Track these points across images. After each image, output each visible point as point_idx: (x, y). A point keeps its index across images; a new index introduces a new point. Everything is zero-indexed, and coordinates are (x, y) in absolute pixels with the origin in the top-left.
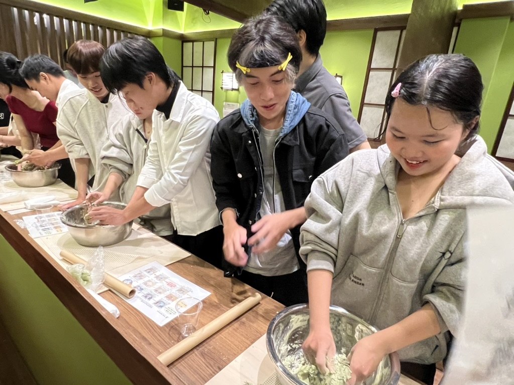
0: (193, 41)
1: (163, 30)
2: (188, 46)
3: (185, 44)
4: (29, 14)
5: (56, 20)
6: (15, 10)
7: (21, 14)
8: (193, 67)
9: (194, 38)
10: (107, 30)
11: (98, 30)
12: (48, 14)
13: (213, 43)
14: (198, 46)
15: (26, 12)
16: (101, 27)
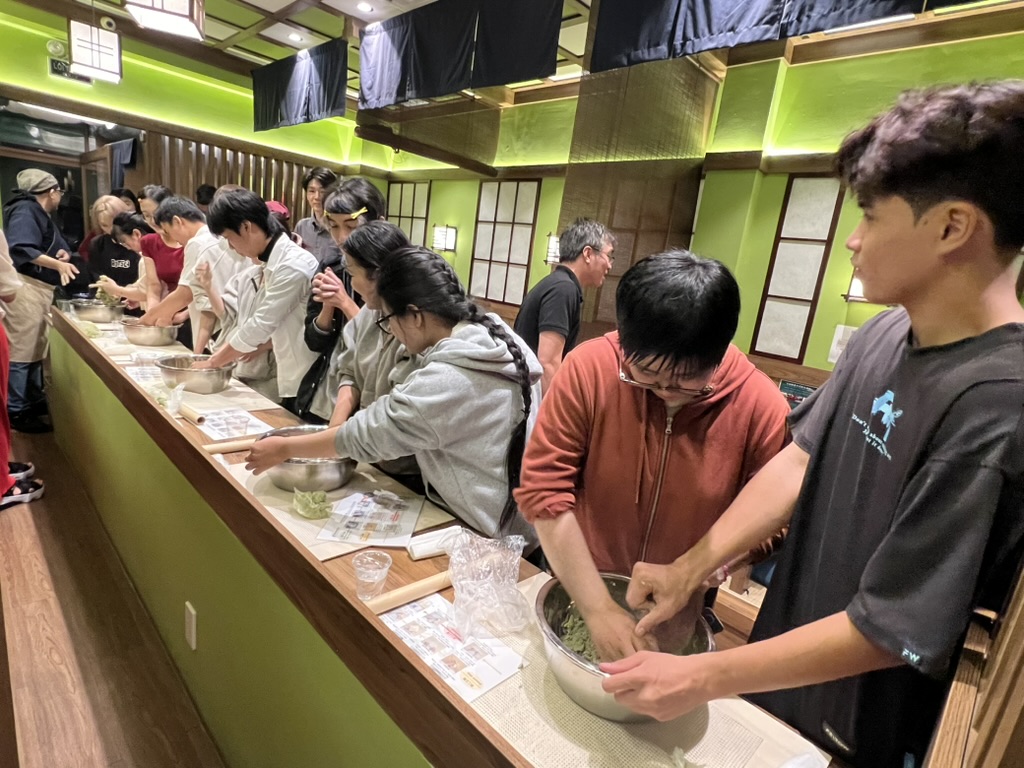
0: (402, 182)
1: (362, 166)
2: (395, 188)
3: (392, 185)
4: (184, 144)
5: (216, 150)
6: (167, 138)
7: (173, 144)
8: (400, 217)
9: (403, 176)
10: (285, 165)
11: (271, 164)
12: (206, 144)
13: (426, 186)
14: (408, 188)
15: (180, 141)
16: (276, 160)
